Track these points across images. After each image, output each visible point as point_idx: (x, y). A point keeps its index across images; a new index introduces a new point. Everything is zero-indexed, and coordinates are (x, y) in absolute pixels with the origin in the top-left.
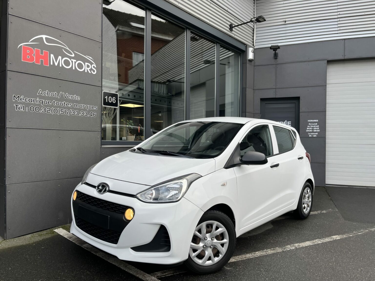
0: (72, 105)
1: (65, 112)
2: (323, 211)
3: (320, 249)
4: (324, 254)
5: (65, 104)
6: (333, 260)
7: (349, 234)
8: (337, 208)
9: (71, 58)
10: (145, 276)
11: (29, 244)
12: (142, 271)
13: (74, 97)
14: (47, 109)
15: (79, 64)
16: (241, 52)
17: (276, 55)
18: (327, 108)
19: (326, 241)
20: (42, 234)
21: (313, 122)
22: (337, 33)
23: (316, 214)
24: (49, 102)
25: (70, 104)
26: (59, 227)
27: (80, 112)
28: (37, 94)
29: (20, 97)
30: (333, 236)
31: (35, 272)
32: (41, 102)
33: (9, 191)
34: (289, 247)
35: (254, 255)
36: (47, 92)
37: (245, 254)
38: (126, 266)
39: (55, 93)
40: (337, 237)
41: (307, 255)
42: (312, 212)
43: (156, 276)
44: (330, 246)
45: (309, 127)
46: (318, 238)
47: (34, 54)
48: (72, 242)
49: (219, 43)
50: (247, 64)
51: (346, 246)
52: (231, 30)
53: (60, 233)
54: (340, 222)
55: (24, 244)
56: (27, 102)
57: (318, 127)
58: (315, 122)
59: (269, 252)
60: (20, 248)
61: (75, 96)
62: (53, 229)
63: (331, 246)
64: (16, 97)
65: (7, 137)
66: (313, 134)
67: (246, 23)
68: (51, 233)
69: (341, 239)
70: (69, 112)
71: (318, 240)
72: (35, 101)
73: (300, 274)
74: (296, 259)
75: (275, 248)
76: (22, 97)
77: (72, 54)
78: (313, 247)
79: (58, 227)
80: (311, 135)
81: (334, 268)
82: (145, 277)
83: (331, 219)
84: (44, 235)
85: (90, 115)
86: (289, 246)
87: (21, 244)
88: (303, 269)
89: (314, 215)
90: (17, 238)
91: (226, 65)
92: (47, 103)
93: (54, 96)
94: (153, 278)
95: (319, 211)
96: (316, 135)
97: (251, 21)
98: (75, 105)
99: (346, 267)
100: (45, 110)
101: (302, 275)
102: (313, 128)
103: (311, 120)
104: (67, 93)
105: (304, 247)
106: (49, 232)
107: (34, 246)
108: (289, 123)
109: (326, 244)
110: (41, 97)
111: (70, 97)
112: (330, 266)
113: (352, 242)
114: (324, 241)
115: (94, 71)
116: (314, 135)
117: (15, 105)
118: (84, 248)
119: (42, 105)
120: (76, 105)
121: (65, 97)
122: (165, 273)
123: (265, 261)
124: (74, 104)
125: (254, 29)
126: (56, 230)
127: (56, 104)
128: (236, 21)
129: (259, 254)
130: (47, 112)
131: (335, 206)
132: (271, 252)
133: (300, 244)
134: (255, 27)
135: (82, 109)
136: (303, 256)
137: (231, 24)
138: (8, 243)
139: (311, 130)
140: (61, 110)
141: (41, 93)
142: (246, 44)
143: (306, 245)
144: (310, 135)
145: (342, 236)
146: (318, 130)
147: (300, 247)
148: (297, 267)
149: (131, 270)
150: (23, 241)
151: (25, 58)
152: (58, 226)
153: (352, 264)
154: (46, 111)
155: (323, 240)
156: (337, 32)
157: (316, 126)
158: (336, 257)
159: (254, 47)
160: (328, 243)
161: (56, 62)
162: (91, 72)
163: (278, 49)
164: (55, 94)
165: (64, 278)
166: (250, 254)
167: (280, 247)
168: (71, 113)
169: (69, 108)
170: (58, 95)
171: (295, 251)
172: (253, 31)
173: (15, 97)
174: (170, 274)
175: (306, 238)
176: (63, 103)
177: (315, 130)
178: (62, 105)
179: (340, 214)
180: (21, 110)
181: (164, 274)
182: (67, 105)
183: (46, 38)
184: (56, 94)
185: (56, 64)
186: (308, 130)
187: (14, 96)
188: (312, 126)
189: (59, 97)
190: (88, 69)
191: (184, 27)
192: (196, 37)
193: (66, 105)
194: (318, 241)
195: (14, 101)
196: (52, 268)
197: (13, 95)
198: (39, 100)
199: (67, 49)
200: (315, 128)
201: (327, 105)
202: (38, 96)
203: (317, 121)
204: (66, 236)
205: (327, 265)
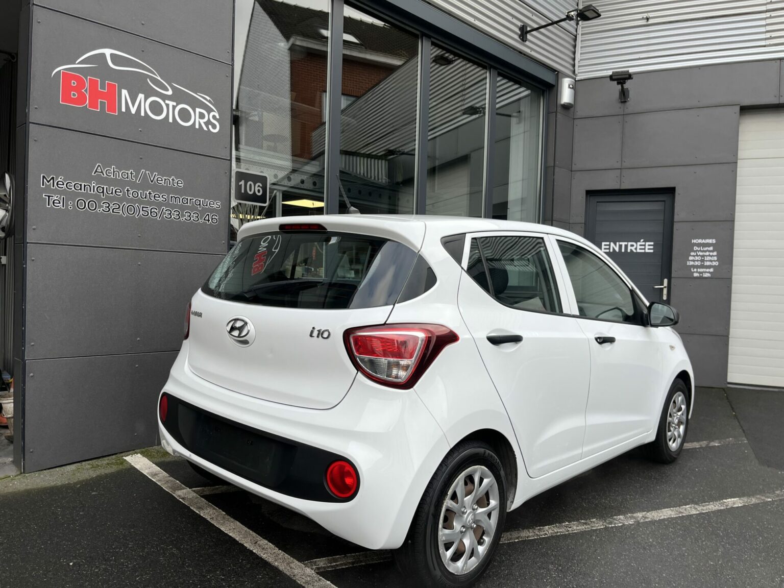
0: (165, 197)
1: (151, 212)
2: (712, 443)
3: (693, 527)
4: (701, 539)
5: (152, 196)
6: (717, 553)
7: (764, 496)
8: (745, 436)
9: (164, 98)
10: (292, 565)
11: (69, 484)
12: (286, 555)
13: (171, 180)
14: (113, 205)
15: (182, 110)
16: (544, 89)
17: (624, 95)
18: (736, 214)
19: (709, 509)
20: (99, 464)
21: (704, 243)
22: (765, 46)
23: (696, 448)
24: (117, 191)
25: (161, 196)
26: (136, 451)
27: (183, 213)
28: (93, 174)
29: (57, 179)
30: (726, 499)
31: (66, 543)
32: (100, 190)
33: (31, 374)
34: (622, 520)
35: (538, 533)
36: (112, 170)
37: (519, 530)
38: (256, 542)
39: (129, 172)
40: (735, 502)
41: (661, 539)
42: (688, 442)
43: (314, 567)
44: (717, 521)
45: (694, 256)
46: (693, 501)
47: (87, 88)
48: (156, 484)
49: (495, 68)
50: (558, 114)
51: (754, 524)
52: (523, 38)
53: (135, 465)
54: (748, 469)
55: (59, 483)
56: (71, 189)
57: (714, 256)
58: (708, 245)
59: (575, 528)
60: (48, 491)
61: (173, 180)
62: (123, 454)
63: (719, 521)
64: (48, 180)
65: (28, 262)
66: (702, 270)
67: (557, 22)
68: (117, 463)
69: (744, 506)
70: (159, 212)
71: (691, 507)
72: (87, 188)
73: (636, 582)
74: (634, 548)
75: (590, 520)
76: (61, 180)
77: (167, 90)
78: (676, 523)
79: (134, 452)
80: (697, 272)
81: (719, 572)
82: (291, 568)
83: (728, 460)
84: (104, 467)
85: (204, 220)
86: (621, 517)
87: (52, 484)
88: (646, 571)
89: (690, 450)
90: (48, 471)
91: (513, 117)
92: (112, 193)
93: (127, 178)
94: (308, 571)
95: (704, 442)
96: (709, 272)
97: (569, 18)
98: (172, 197)
99: (747, 571)
100: (108, 207)
101: (642, 583)
102: (703, 258)
103: (699, 239)
104: (155, 173)
105: (656, 521)
106: (114, 461)
107: (78, 488)
108: (649, 245)
109: (707, 517)
110: (100, 180)
111: (162, 180)
112: (708, 567)
113: (769, 514)
114: (703, 510)
115: (214, 127)
116: (705, 272)
117: (45, 196)
118: (178, 498)
119: (103, 196)
120: (176, 198)
121: (152, 182)
122: (335, 561)
123: (561, 549)
124: (171, 195)
125: (576, 37)
126: (130, 457)
127: (131, 196)
128: (534, 18)
129: (550, 531)
130: (113, 212)
131: (743, 431)
132: (578, 528)
133: (648, 514)
134: (580, 32)
135: (188, 208)
136: (651, 540)
137: (523, 26)
138: (27, 480)
139: (698, 261)
140: (143, 207)
141: (100, 171)
142: (556, 71)
143: (662, 517)
144: (694, 272)
145: (749, 500)
146: (714, 262)
147: (647, 520)
148: (632, 566)
149: (264, 552)
150: (57, 478)
151: (67, 98)
152: (134, 450)
153: (761, 565)
154: (111, 210)
155: (703, 506)
156: (763, 43)
157: (711, 254)
158: (728, 546)
159: (575, 77)
160: (712, 515)
161: (133, 105)
162: (208, 128)
163: (629, 81)
164: (130, 175)
165: (122, 561)
166: (531, 531)
167: (600, 518)
168: (164, 216)
169: (160, 205)
170: (136, 177)
171: (633, 530)
172: (575, 40)
173: (45, 180)
174: (346, 565)
175: (665, 500)
176: (147, 193)
177: (707, 261)
178: (146, 198)
179: (752, 450)
180: (59, 206)
181: (332, 564)
182: (155, 197)
183: (112, 55)
184: (131, 173)
185: (133, 111)
186: (692, 261)
187: (44, 177)
188: (701, 254)
189: (139, 181)
190: (202, 121)
191: (418, 33)
192: (447, 55)
193: (153, 198)
194: (691, 510)
195: (44, 187)
196: (104, 537)
197: (42, 175)
198: (96, 185)
199: (158, 80)
200: (709, 258)
201: (737, 206)
202: (93, 178)
203: (714, 241)
204: (147, 471)
205: (701, 564)
